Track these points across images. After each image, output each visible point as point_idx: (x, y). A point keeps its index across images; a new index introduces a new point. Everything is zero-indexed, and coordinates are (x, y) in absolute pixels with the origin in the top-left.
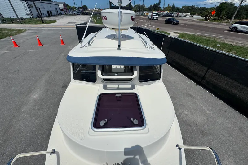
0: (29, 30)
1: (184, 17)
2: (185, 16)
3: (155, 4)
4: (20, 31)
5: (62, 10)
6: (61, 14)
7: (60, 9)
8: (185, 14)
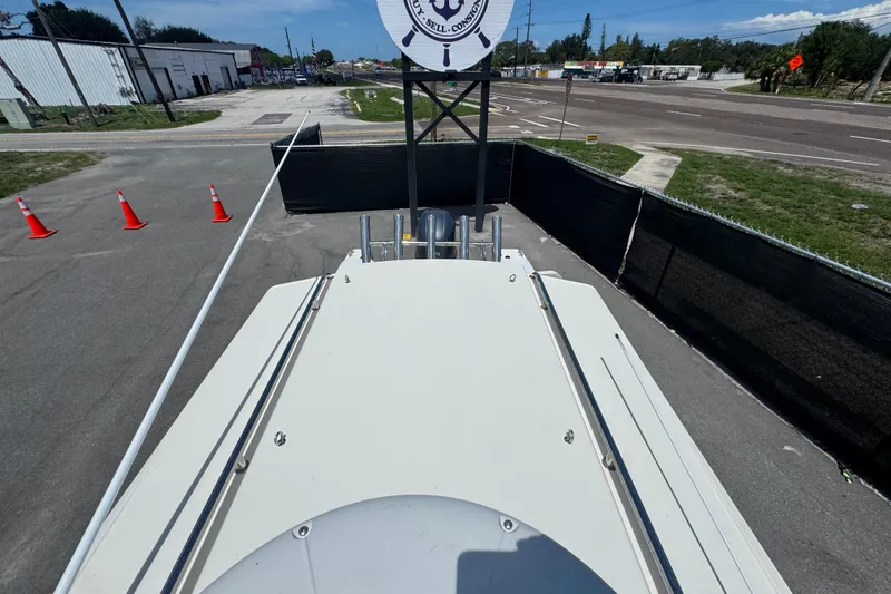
0: (114, 153)
1: (679, 78)
2: (684, 77)
3: (568, 39)
4: (79, 161)
5: (245, 70)
6: (242, 86)
7: (238, 70)
8: (682, 69)
